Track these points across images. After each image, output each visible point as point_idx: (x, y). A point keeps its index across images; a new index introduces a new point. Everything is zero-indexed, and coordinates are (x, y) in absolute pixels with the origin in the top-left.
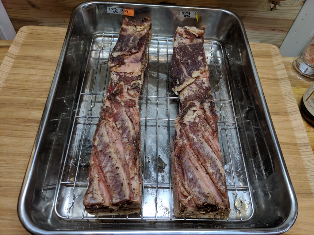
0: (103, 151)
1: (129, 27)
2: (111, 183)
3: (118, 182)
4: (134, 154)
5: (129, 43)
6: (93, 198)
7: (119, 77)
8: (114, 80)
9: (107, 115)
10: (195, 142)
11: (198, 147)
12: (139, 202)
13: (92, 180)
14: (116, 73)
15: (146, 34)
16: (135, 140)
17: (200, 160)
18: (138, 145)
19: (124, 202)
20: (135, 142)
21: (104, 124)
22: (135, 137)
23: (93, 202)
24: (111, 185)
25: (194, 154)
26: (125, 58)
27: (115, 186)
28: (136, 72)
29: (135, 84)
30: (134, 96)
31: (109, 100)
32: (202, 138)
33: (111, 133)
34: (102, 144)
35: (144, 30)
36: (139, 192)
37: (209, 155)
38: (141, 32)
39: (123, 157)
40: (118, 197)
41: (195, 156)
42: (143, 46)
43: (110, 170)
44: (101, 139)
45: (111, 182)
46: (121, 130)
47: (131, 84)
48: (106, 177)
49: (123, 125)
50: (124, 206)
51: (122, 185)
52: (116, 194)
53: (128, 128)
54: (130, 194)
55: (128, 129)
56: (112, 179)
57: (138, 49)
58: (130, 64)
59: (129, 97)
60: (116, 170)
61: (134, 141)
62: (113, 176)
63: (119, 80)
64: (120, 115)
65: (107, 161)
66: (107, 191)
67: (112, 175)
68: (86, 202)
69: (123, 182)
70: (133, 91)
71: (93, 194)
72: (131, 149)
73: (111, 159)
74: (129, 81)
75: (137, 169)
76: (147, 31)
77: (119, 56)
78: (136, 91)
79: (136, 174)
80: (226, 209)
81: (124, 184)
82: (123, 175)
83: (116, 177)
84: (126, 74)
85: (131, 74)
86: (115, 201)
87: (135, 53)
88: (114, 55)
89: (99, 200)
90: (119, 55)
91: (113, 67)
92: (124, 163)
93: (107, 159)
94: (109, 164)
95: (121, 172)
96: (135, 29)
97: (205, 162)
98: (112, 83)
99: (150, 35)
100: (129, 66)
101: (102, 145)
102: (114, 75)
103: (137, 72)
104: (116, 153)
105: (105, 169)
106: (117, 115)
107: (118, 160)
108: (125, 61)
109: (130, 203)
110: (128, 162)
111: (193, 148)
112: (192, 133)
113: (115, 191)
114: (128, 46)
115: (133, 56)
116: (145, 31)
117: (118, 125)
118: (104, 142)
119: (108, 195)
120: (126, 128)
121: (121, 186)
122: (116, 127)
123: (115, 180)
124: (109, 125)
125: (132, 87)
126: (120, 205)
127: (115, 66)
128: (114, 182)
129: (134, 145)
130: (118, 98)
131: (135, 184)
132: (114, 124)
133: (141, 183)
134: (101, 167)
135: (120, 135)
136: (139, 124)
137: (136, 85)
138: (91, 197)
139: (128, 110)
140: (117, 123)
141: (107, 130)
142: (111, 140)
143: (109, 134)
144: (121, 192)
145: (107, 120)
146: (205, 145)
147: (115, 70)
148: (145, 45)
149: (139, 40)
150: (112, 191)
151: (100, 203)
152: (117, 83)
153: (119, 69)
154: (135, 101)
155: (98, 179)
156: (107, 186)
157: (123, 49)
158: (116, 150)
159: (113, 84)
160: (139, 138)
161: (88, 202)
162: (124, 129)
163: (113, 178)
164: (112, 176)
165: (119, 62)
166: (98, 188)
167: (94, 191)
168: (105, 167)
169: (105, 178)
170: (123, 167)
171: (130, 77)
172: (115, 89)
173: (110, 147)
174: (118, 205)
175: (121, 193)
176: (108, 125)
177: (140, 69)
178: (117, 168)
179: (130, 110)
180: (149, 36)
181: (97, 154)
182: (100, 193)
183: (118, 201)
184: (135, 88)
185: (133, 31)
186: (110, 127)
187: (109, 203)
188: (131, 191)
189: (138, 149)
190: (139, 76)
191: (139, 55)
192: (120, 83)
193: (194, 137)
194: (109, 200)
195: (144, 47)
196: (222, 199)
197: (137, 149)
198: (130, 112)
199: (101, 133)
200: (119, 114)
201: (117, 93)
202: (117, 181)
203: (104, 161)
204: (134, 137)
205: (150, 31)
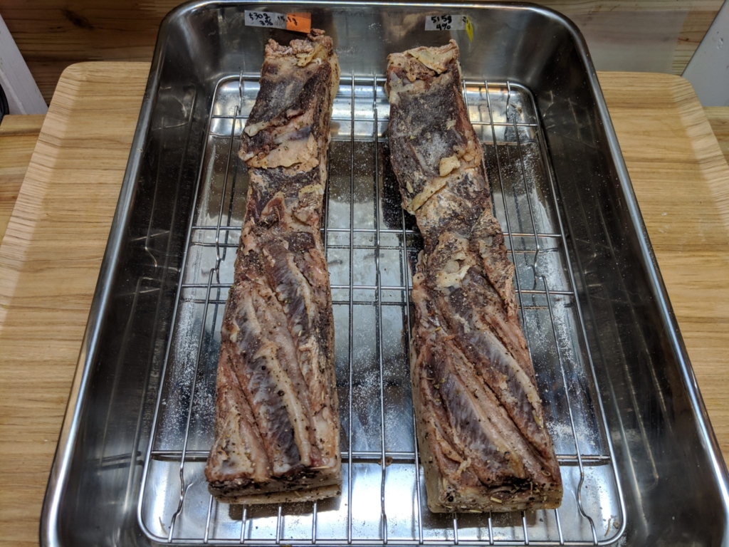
0: (248, 356)
2: (270, 430)
3: (285, 426)
6: (230, 463)
7: (268, 178)
8: (258, 186)
9: (253, 269)
10: (466, 331)
11: (474, 345)
12: (334, 470)
14: (261, 171)
16: (318, 327)
17: (481, 374)
18: (326, 336)
19: (299, 472)
20: (318, 330)
21: (248, 289)
22: (319, 319)
23: (229, 471)
25: (466, 360)
27: (278, 437)
28: (305, 162)
30: (309, 223)
31: (255, 236)
32: (480, 321)
33: (264, 311)
36: (334, 446)
37: (500, 363)
39: (294, 365)
40: (285, 459)
41: (469, 364)
43: (267, 399)
44: (242, 326)
45: (269, 427)
46: (287, 305)
48: (256, 415)
49: (293, 295)
50: (299, 480)
51: (293, 433)
52: (280, 453)
54: (312, 451)
55: (303, 302)
56: (272, 419)
58: (290, 144)
59: (298, 227)
60: (279, 399)
61: (315, 328)
62: (273, 414)
63: (270, 185)
64: (283, 271)
65: (258, 378)
66: (259, 448)
67: (272, 410)
68: (213, 472)
69: (295, 426)
71: (228, 453)
73: (266, 373)
75: (326, 393)
79: (325, 406)
80: (551, 488)
81: (296, 431)
82: (293, 411)
83: (280, 414)
84: (284, 169)
85: (296, 167)
86: (279, 469)
89: (243, 466)
92: (297, 380)
94: (263, 386)
95: (288, 403)
97: (495, 379)
98: (254, 192)
100: (287, 149)
102: (256, 174)
103: (309, 162)
104: (277, 359)
105: (254, 397)
106: (277, 270)
107: (281, 375)
108: (280, 140)
109: (312, 474)
110: (308, 379)
111: (464, 346)
112: (456, 312)
113: (279, 446)
117: (280, 295)
118: (250, 334)
119: (263, 455)
120: (299, 301)
121: (291, 435)
122: (275, 297)
123: (278, 421)
124: (259, 292)
126: (291, 479)
128: (276, 426)
129: (317, 338)
131: (325, 428)
132: (270, 290)
133: (337, 427)
134: (244, 392)
135: (284, 317)
136: (325, 289)
138: (225, 461)
139: (299, 256)
140: (278, 290)
141: (256, 303)
142: (265, 327)
143: (259, 313)
144: (293, 449)
145: (252, 280)
146: (491, 337)
147: (256, 164)
150: (273, 447)
151: (244, 474)
152: (267, 194)
153: (265, 159)
154: (313, 234)
155: (239, 418)
156: (261, 434)
158: (277, 350)
159: (259, 199)
160: (328, 321)
161: (218, 474)
162: (294, 303)
163: (274, 417)
164: (271, 412)
166: (240, 441)
167: (230, 447)
168: (254, 392)
169: (255, 418)
170: (294, 390)
171: (293, 176)
173: (264, 344)
174: (286, 479)
175: (292, 451)
176: (257, 293)
177: (312, 152)
178: (281, 393)
179: (302, 256)
181: (235, 360)
182: (245, 451)
183: (286, 468)
186: (261, 296)
187: (265, 473)
188: (313, 445)
190: (314, 168)
192: (275, 197)
193: (463, 320)
194: (265, 468)
196: (542, 464)
198: (304, 262)
199: (242, 313)
200: (282, 268)
202: (281, 423)
203: (250, 378)
204: (316, 320)
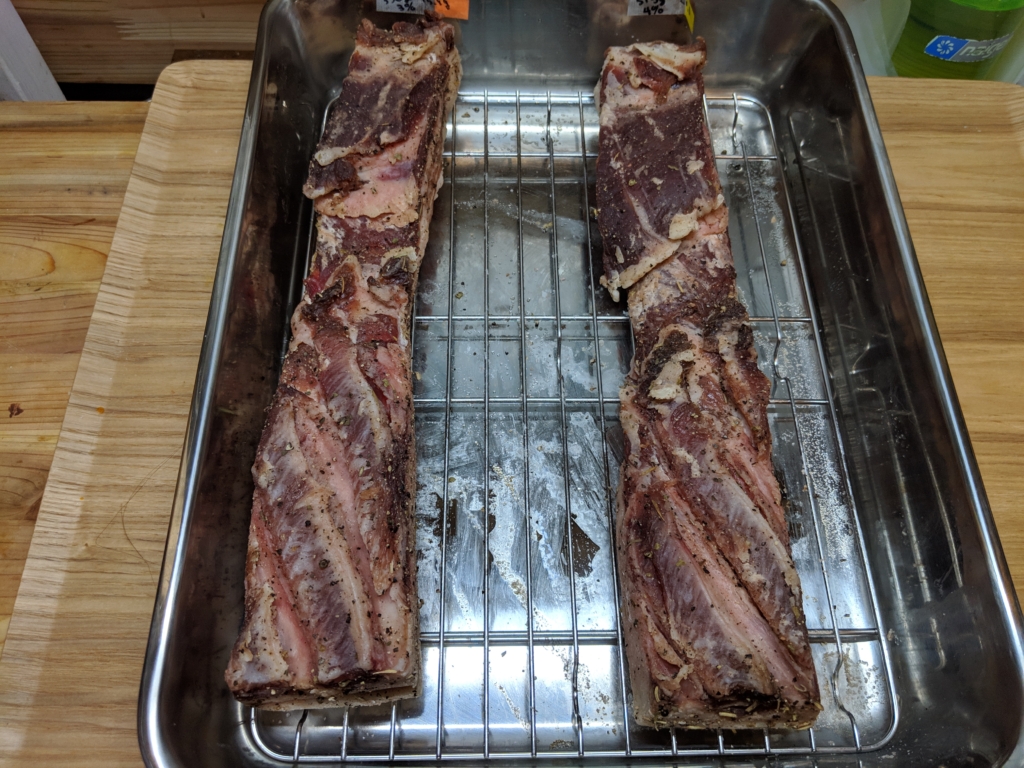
0: (288, 505)
1: (379, 50)
2: (313, 615)
3: (335, 611)
4: (388, 513)
5: (376, 109)
6: (259, 666)
7: (343, 234)
8: (326, 246)
9: (303, 372)
12: (404, 674)
13: (255, 602)
14: (335, 222)
15: (434, 70)
16: (391, 463)
18: (404, 476)
19: (356, 676)
20: (390, 469)
21: (291, 409)
22: (392, 452)
23: (255, 678)
24: (313, 621)
26: (360, 163)
27: (324, 625)
28: (400, 213)
29: (393, 261)
30: (393, 303)
31: (307, 322)
33: (315, 441)
34: (282, 480)
35: (428, 56)
36: (406, 640)
38: (419, 65)
39: (351, 521)
40: (334, 661)
42: (422, 117)
43: (310, 568)
44: (279, 462)
45: (312, 610)
46: (344, 428)
47: (384, 261)
48: (296, 594)
49: (353, 413)
50: (355, 687)
51: (349, 621)
52: (327, 651)
53: (368, 421)
54: (374, 649)
55: (368, 425)
56: (316, 599)
57: (403, 131)
58: (381, 186)
59: (374, 308)
61: (387, 467)
62: (319, 591)
63: (343, 244)
64: (339, 377)
65: (299, 539)
66: (301, 640)
67: (317, 586)
68: (233, 680)
69: (353, 611)
70: (387, 288)
71: (254, 651)
72: (376, 498)
73: (312, 532)
74: (376, 246)
75: (398, 562)
76: (439, 57)
77: (337, 161)
78: (397, 288)
79: (395, 581)
81: (353, 617)
82: (351, 588)
83: (329, 591)
84: (369, 221)
85: (384, 219)
86: (324, 676)
87: (391, 145)
88: (320, 157)
89: (277, 670)
90: (339, 159)
91: (322, 198)
92: (356, 543)
93: (298, 532)
94: (306, 548)
95: (344, 577)
96: (398, 55)
98: (319, 257)
99: (452, 70)
100: (375, 192)
101: (284, 483)
102: (326, 227)
103: (404, 214)
104: (329, 511)
105: (291, 566)
106: (331, 376)
107: (334, 536)
108: (363, 175)
109: (374, 679)
110: (368, 542)
113: (325, 639)
114: (371, 123)
115: (387, 156)
116: (431, 58)
117: (335, 413)
118: (290, 473)
120: (361, 421)
121: (344, 622)
122: (330, 418)
123: (325, 603)
124: (307, 411)
125: (385, 272)
126: (344, 685)
127: (329, 195)
128: (322, 610)
129: (388, 481)
130: (338, 313)
131: (392, 613)
132: (323, 409)
133: (410, 611)
134: (280, 559)
135: (341, 448)
136: (405, 405)
137: (397, 265)
138: (249, 663)
139: (370, 355)
140: (332, 405)
141: (302, 429)
142: (314, 463)
143: (308, 443)
144: (346, 643)
145: (301, 393)
147: (329, 210)
148: (433, 112)
149: (411, 94)
150: (317, 641)
151: (279, 681)
152: (337, 258)
153: (342, 205)
154: (396, 320)
155: (272, 600)
156: (302, 621)
157: (353, 134)
158: (329, 498)
159: (325, 263)
160: (406, 452)
161: (240, 682)
162: (354, 424)
163: (320, 597)
164: (315, 589)
165: (339, 182)
166: (274, 632)
167: (259, 642)
168: (293, 558)
169: (294, 597)
170: (351, 558)
171: (379, 231)
172: (330, 283)
173: (310, 489)
174: (338, 686)
175: (344, 647)
176: (304, 413)
177: (411, 202)
179: (375, 354)
180: (446, 75)
181: (267, 514)
182: (280, 649)
183: (335, 674)
184: (392, 276)
185: (389, 64)
186: (311, 418)
187: (307, 678)
188: (376, 639)
189: (404, 493)
190: (411, 224)
191: (410, 148)
192: (347, 260)
194: (308, 671)
195: (424, 122)
197: (397, 492)
198: (376, 365)
199: (280, 443)
200: (338, 372)
201: (335, 297)
202: (331, 605)
203: (287, 538)
204: (387, 453)
205: (452, 55)
